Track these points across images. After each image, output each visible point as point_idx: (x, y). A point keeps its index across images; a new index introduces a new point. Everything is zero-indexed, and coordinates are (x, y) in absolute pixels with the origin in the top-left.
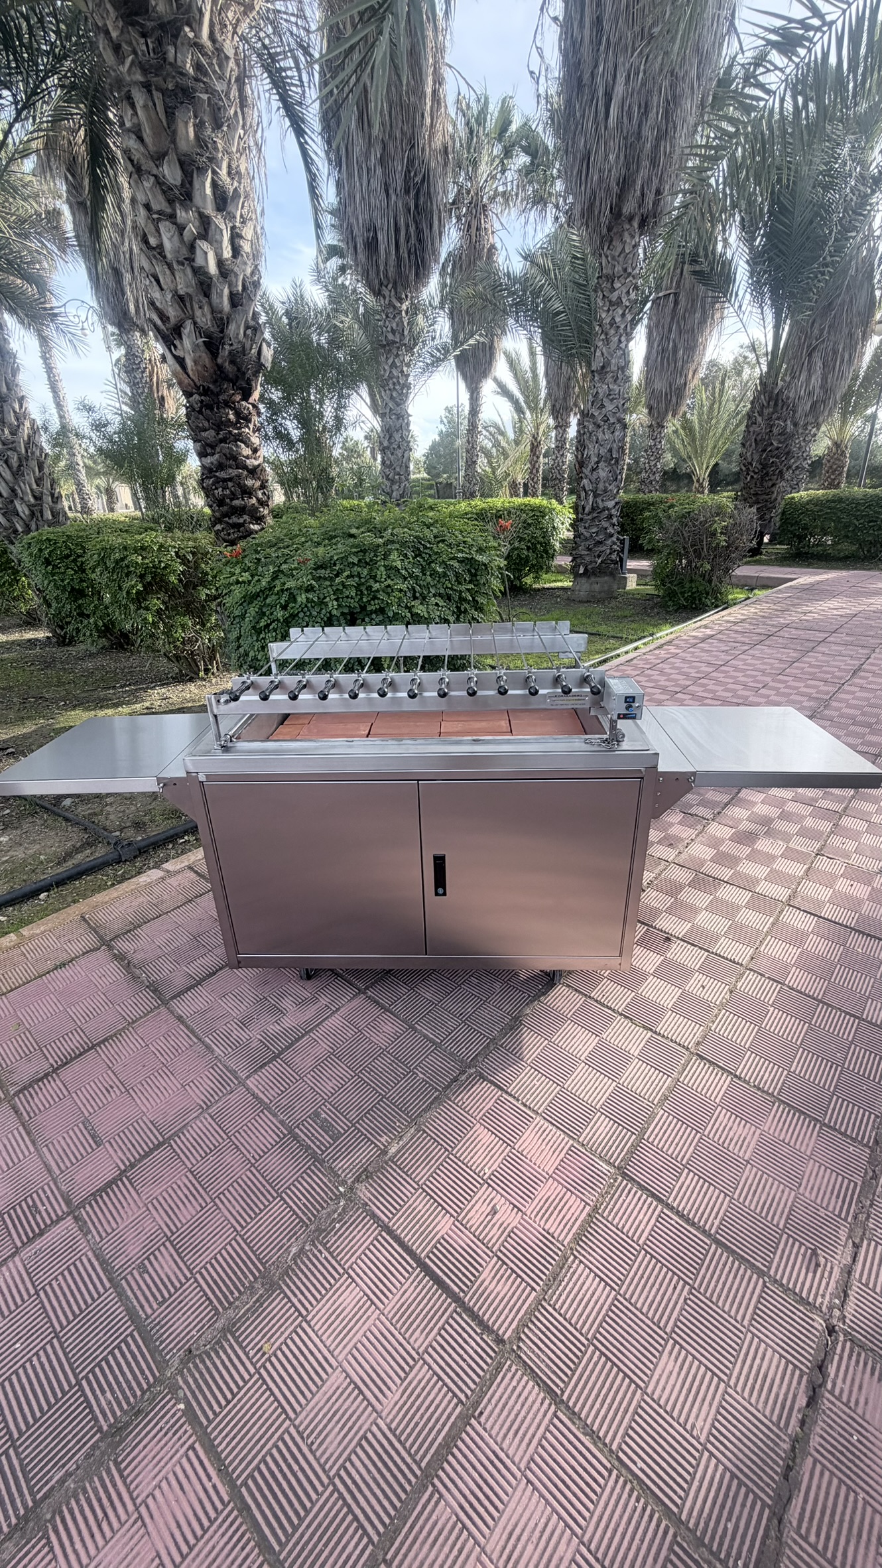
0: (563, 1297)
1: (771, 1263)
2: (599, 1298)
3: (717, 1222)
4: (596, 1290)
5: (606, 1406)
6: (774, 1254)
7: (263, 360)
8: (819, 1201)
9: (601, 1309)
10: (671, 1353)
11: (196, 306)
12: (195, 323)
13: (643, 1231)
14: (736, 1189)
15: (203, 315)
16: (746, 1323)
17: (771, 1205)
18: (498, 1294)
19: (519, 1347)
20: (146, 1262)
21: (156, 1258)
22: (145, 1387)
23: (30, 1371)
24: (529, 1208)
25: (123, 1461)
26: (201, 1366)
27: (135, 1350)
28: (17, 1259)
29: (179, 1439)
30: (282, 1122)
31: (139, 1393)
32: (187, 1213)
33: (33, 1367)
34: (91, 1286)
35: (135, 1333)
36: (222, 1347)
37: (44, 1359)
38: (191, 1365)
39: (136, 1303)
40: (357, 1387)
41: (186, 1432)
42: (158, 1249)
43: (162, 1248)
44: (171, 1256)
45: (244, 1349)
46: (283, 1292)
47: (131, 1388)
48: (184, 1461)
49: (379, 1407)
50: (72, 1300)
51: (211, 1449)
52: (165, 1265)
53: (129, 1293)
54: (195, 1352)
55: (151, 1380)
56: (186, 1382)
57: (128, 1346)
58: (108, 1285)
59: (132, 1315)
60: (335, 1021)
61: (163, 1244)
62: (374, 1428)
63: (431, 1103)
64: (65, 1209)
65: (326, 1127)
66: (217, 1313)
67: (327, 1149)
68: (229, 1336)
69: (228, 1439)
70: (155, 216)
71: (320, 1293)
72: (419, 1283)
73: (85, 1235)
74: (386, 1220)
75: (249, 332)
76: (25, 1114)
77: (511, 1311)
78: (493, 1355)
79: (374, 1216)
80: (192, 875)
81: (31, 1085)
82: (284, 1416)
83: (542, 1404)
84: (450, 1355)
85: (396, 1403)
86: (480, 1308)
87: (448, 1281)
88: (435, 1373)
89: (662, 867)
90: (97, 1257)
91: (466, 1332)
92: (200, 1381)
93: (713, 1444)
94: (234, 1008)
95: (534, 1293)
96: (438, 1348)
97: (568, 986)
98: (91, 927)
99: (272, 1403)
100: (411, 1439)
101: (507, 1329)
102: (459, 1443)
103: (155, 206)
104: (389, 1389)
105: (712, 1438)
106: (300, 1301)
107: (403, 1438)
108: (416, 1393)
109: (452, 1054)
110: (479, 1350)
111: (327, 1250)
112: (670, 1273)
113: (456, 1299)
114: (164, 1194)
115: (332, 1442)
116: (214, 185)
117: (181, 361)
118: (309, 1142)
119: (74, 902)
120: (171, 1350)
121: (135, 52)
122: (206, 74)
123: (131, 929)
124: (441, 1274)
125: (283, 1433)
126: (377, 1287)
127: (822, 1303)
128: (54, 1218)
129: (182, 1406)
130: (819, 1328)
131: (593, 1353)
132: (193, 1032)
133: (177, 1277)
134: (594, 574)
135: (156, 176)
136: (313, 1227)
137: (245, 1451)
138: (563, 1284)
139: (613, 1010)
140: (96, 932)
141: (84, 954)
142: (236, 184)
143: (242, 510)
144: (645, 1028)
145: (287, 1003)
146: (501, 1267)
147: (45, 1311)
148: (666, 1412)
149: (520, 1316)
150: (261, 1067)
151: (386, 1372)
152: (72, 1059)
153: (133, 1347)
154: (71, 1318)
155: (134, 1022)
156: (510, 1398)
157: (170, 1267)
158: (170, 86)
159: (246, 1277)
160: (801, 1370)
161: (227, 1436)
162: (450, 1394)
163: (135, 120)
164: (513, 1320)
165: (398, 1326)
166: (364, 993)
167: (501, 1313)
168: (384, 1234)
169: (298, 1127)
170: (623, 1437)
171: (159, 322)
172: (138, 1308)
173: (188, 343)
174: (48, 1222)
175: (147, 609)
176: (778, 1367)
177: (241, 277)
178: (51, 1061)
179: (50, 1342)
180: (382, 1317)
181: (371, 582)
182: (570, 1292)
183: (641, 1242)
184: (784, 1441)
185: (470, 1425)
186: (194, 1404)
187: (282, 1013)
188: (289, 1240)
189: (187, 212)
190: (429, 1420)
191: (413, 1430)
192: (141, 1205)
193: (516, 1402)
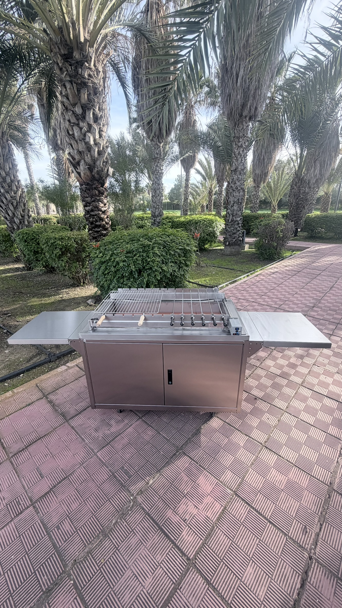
0: (212, 542)
1: (289, 531)
2: (225, 543)
3: (270, 514)
4: (224, 540)
5: (227, 586)
6: (291, 527)
7: (109, 173)
8: (308, 507)
9: (226, 547)
10: (251, 566)
11: (85, 155)
12: (85, 161)
13: (242, 517)
14: (277, 501)
15: (88, 158)
16: (279, 554)
17: (290, 508)
18: (188, 541)
19: (195, 562)
20: (60, 525)
21: (63, 523)
22: (59, 574)
23: (17, 567)
24: (201, 507)
25: (51, 603)
26: (79, 566)
27: (56, 560)
28: (12, 523)
29: (71, 595)
30: (110, 470)
31: (57, 576)
32: (74, 506)
33: (18, 565)
34: (39, 534)
35: (55, 553)
36: (87, 559)
37: (22, 562)
38: (76, 566)
39: (56, 541)
40: (136, 576)
41: (73, 592)
42: (64, 520)
43: (65, 520)
44: (69, 523)
45: (95, 560)
46: (109, 538)
47: (54, 575)
48: (73, 603)
49: (144, 584)
50: (32, 540)
51: (82, 599)
52: (67, 526)
53: (53, 537)
54: (77, 561)
55: (61, 572)
56: (74, 573)
57: (53, 558)
58: (45, 534)
59: (54, 545)
60: (130, 430)
61: (66, 518)
62: (142, 592)
63: (165, 464)
64: (30, 503)
65: (126, 473)
66: (85, 546)
67: (127, 481)
68: (90, 555)
69: (89, 595)
70: (72, 124)
71: (123, 538)
72: (160, 536)
73: (37, 514)
74: (148, 511)
75: (104, 164)
76: (15, 465)
77: (193, 547)
78: (186, 564)
79: (143, 509)
80: (78, 369)
81: (17, 453)
82: (109, 587)
83: (203, 584)
84: (170, 564)
85: (150, 583)
86: (182, 546)
87: (170, 535)
88: (165, 571)
89: (254, 369)
90: (41, 522)
91: (176, 555)
92: (79, 572)
93: (265, 602)
94: (93, 424)
95: (201, 541)
96: (166, 562)
97: (218, 417)
98: (40, 389)
99: (105, 582)
100: (155, 597)
101: (191, 555)
102: (173, 599)
103: (72, 121)
104: (148, 577)
105: (265, 600)
106: (116, 542)
107: (152, 596)
108: (157, 579)
109: (173, 444)
110: (181, 563)
111: (126, 522)
112: (252, 534)
113: (173, 542)
114: (66, 498)
115: (126, 597)
116: (94, 114)
117: (79, 174)
118: (120, 479)
119: (34, 378)
120: (69, 560)
121: (67, 71)
122: (92, 77)
123: (55, 390)
124: (167, 532)
125: (109, 594)
126: (144, 537)
127: (307, 547)
128: (26, 507)
129: (72, 582)
130: (306, 557)
131: (223, 565)
132: (77, 433)
133: (71, 531)
134: (232, 245)
135: (73, 111)
136: (121, 513)
137: (95, 600)
138: (212, 537)
139: (234, 428)
140: (42, 392)
141: (37, 400)
142: (101, 113)
143: (99, 226)
144: (246, 435)
145: (113, 422)
146: (190, 530)
147: (23, 543)
148: (249, 589)
149: (196, 550)
150: (102, 448)
151: (146, 571)
152: (33, 443)
153: (55, 558)
154: (32, 546)
155: (55, 428)
156: (191, 582)
157: (68, 527)
158: (79, 82)
159: (96, 532)
160: (299, 573)
161: (88, 594)
162: (170, 580)
163: (66, 92)
164: (193, 551)
165: (151, 552)
166: (141, 419)
167: (189, 548)
168: (147, 516)
169: (116, 472)
170: (233, 598)
171: (72, 160)
172: (57, 543)
173: (82, 168)
174: (24, 508)
175: (62, 260)
176: (290, 572)
177: (102, 145)
178: (25, 444)
179: (24, 556)
180: (145, 549)
181: (147, 258)
182: (215, 541)
183: (241, 522)
184: (291, 601)
185: (177, 592)
186: (77, 581)
187: (111, 426)
188: (112, 517)
189: (83, 123)
190: (162, 589)
191: (156, 593)
192: (58, 502)
193: (194, 583)
